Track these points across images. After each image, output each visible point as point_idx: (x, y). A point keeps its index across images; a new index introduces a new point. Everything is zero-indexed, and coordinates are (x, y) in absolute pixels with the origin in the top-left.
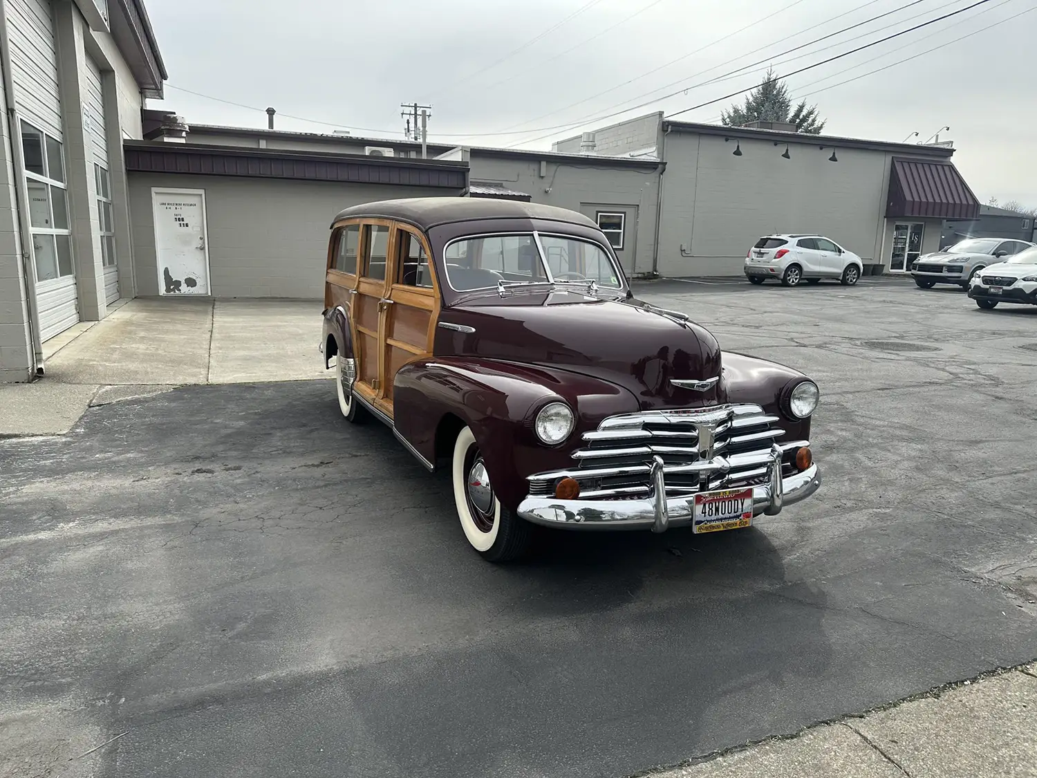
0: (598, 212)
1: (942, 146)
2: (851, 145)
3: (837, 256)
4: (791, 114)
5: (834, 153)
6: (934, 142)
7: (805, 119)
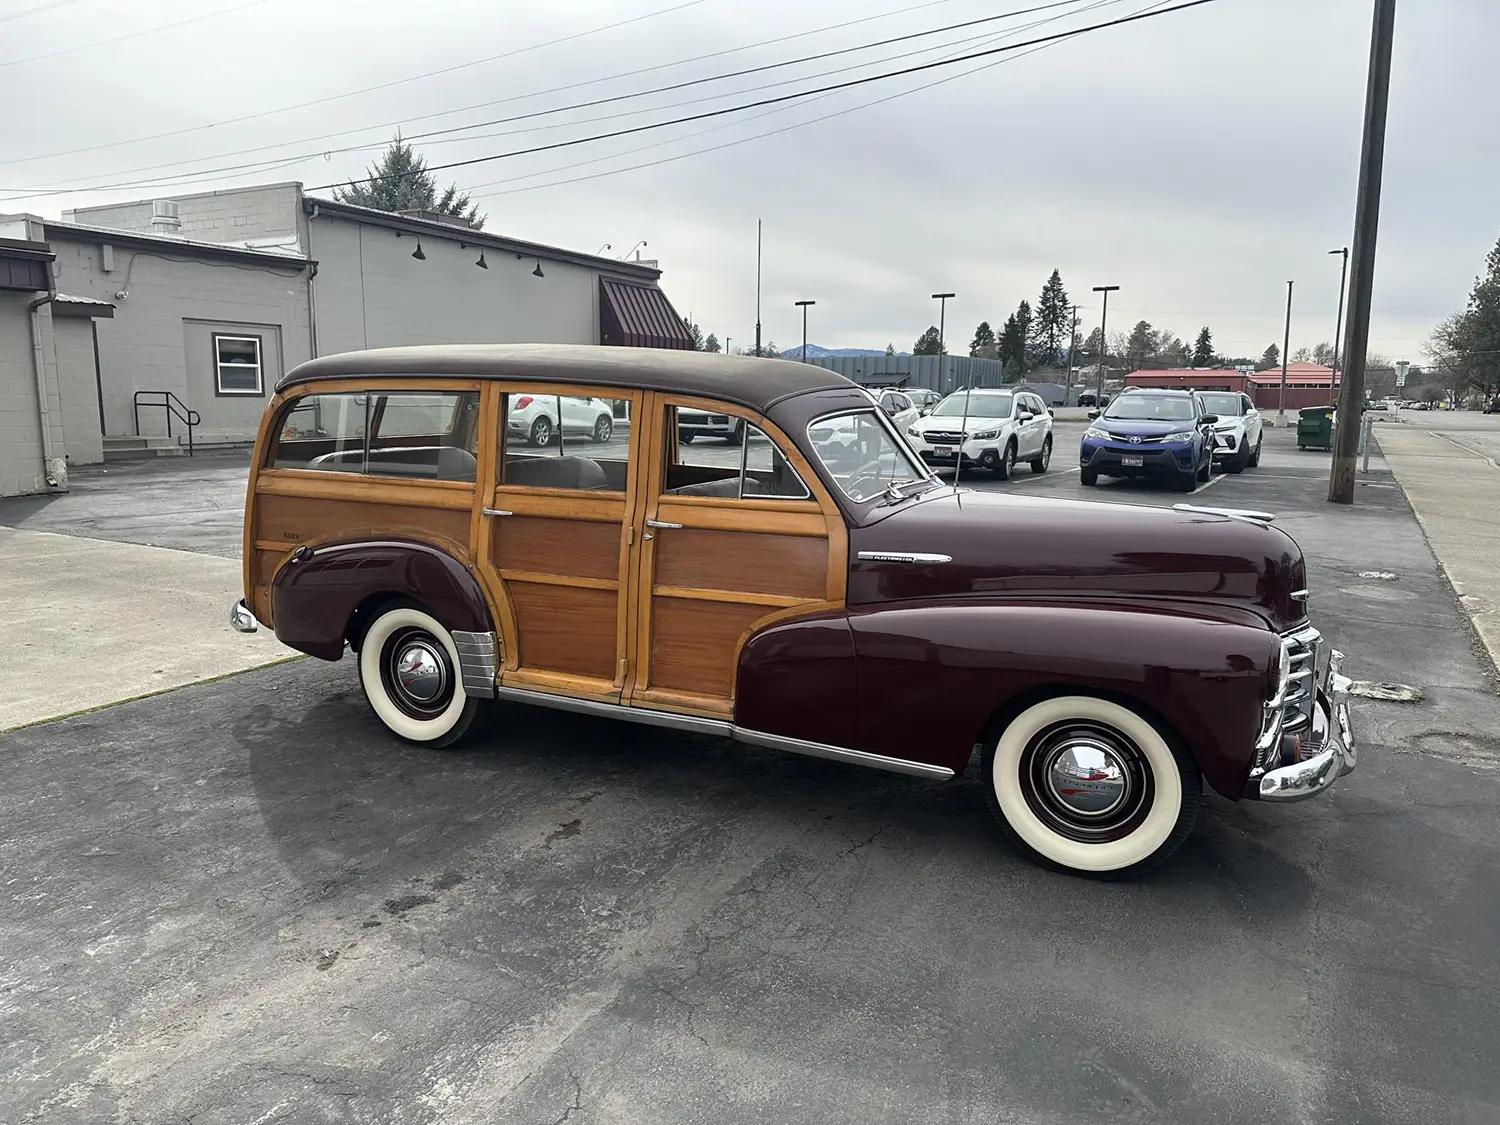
0: (214, 335)
1: (647, 266)
2: (557, 257)
3: (586, 406)
4: (438, 201)
5: (538, 266)
6: (635, 259)
7: (455, 212)
